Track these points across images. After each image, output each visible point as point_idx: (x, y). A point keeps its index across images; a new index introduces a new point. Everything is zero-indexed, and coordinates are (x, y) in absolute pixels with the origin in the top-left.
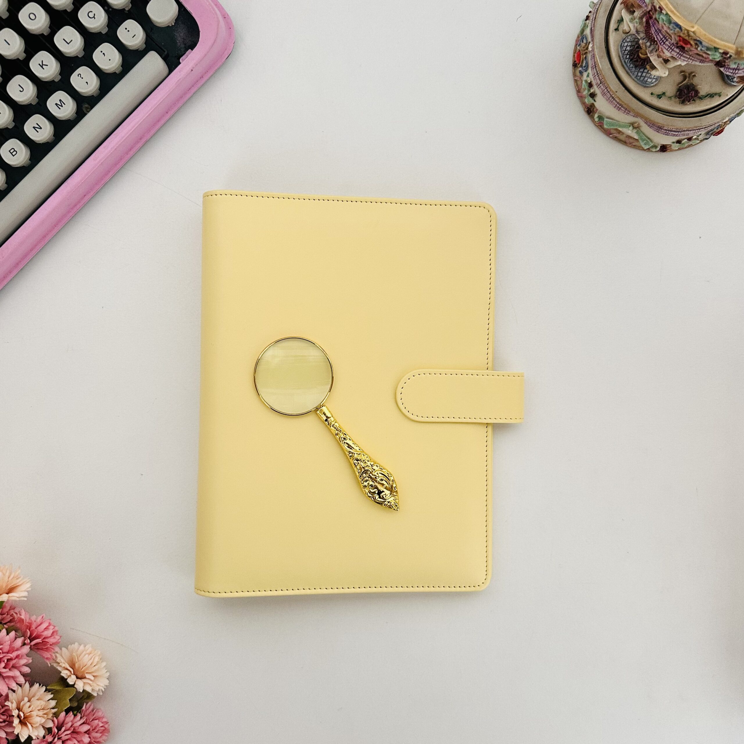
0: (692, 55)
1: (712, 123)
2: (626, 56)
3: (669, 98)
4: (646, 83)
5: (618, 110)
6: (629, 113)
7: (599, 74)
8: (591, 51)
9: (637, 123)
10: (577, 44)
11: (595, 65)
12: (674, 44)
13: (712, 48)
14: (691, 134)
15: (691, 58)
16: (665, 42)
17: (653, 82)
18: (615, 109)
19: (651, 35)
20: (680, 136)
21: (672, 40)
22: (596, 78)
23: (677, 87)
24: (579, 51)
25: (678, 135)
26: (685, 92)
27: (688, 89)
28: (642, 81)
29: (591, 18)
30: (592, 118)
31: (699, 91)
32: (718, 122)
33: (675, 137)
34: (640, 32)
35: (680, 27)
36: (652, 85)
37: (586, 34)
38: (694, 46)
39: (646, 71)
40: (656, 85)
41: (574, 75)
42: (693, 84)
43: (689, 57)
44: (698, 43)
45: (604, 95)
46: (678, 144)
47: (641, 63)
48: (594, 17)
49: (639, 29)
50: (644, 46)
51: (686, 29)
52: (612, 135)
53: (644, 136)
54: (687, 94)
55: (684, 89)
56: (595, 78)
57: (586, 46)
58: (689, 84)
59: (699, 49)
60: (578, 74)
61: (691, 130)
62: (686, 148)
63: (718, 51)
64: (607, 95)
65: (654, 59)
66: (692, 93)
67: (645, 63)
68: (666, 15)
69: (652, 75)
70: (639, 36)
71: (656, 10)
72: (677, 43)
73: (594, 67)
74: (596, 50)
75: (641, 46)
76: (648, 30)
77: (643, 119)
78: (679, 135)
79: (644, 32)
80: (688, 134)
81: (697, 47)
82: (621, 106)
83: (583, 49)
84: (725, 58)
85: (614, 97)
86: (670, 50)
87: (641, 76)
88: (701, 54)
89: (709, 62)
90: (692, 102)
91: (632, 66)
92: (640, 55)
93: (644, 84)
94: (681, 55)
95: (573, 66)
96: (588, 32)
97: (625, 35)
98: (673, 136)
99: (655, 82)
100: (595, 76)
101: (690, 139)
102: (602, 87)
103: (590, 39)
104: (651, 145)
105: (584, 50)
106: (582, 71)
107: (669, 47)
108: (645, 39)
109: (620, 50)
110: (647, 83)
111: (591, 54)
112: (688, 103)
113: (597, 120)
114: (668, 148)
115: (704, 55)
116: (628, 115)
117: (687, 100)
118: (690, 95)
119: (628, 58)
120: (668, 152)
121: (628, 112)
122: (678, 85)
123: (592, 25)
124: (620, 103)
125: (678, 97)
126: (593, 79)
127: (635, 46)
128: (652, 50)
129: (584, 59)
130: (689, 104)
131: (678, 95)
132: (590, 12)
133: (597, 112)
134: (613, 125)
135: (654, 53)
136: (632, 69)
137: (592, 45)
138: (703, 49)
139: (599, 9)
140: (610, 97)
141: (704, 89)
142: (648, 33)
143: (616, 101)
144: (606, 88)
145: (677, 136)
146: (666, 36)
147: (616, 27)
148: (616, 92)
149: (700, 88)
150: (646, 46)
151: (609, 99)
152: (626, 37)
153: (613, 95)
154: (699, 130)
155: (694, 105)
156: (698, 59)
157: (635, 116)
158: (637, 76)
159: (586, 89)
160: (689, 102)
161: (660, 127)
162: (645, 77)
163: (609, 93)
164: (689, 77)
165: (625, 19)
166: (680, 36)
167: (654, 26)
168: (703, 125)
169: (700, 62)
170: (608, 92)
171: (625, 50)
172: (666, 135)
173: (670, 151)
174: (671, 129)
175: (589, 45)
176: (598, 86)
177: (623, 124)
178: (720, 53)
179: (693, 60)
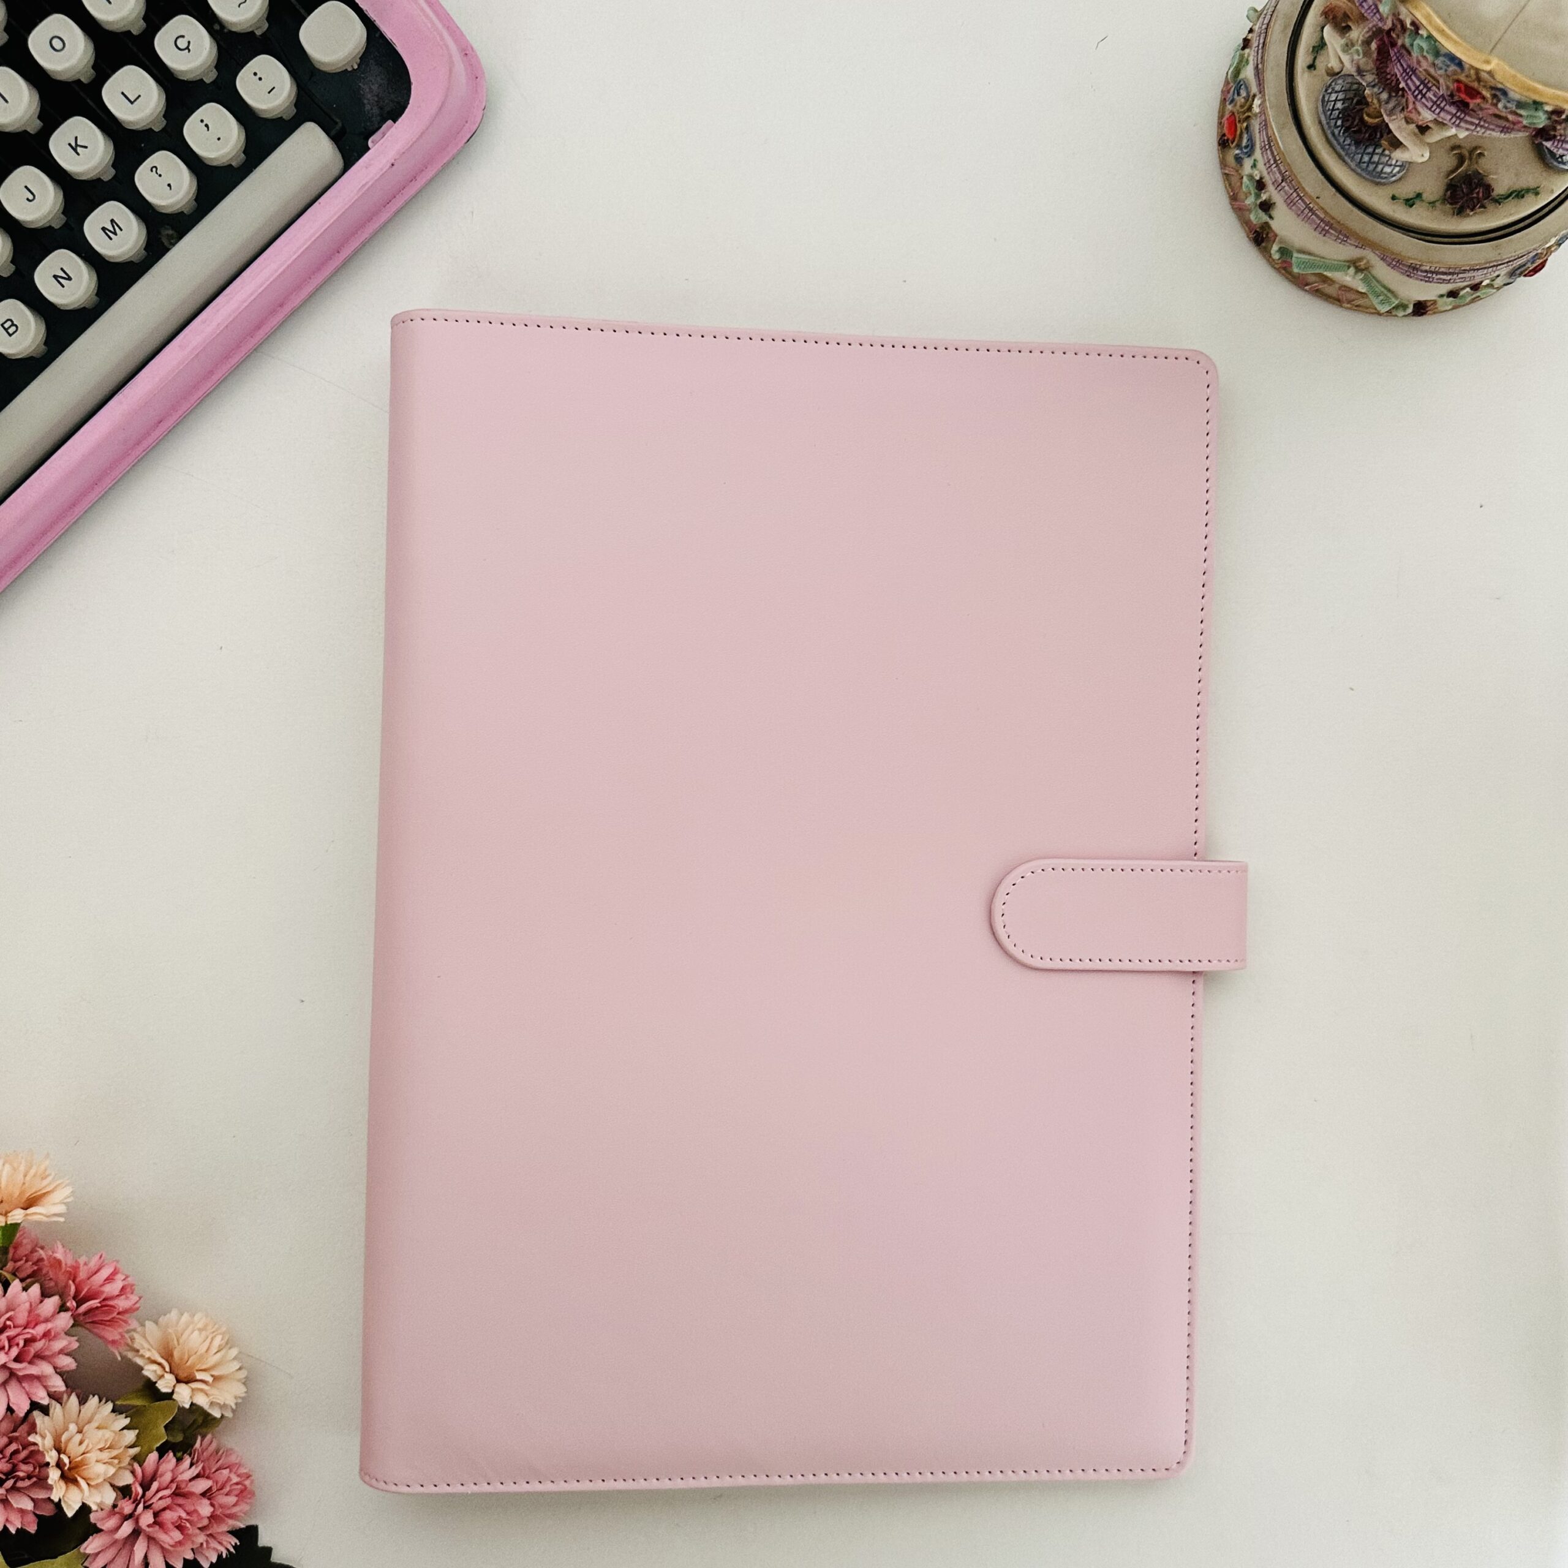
0: (1485, 118)
1: (1522, 251)
2: (1334, 121)
3: (1431, 205)
4: (1379, 177)
5: (1321, 236)
6: (1345, 241)
7: (1279, 162)
8: (1260, 113)
9: (1365, 261)
10: (1225, 99)
11: (1269, 144)
12: (1445, 96)
13: (1529, 104)
14: (1478, 276)
15: (1482, 123)
16: (1426, 93)
17: (1394, 171)
18: (1316, 234)
19: (1389, 77)
20: (1456, 282)
21: (1441, 88)
22: (1272, 170)
23: (1446, 180)
24: (1233, 114)
25: (1452, 281)
26: (1465, 190)
27: (1471, 185)
28: (1369, 173)
29: (1256, 44)
30: (1265, 252)
31: (1494, 185)
32: (1534, 249)
33: (1446, 285)
34: (1366, 72)
35: (1460, 64)
36: (1394, 179)
37: (1245, 78)
38: (1490, 101)
39: (1379, 151)
40: (1400, 179)
41: (1223, 164)
42: (1480, 174)
43: (1477, 122)
44: (1498, 93)
45: (1292, 204)
46: (1451, 299)
47: (1367, 135)
48: (1262, 41)
49: (1362, 66)
50: (1375, 101)
51: (1472, 67)
52: (1310, 287)
53: (1380, 287)
54: (1467, 195)
55: (1461, 184)
56: (1269, 170)
57: (1248, 104)
58: (1470, 172)
59: (1500, 105)
60: (1231, 160)
61: (1478, 269)
62: (1468, 304)
63: (1542, 107)
64: (1299, 206)
65: (1397, 126)
66: (1479, 191)
67: (1376, 135)
68: (1426, 38)
69: (1393, 159)
70: (1363, 80)
71: (1404, 29)
72: (1452, 96)
73: (1267, 147)
74: (1270, 113)
75: (1370, 100)
76: (1382, 68)
77: (1377, 252)
78: (1455, 279)
79: (1374, 71)
80: (1472, 278)
81: (1495, 101)
82: (1329, 226)
83: (1242, 110)
84: (1556, 121)
85: (1314, 209)
86: (1436, 109)
87: (1370, 162)
88: (1503, 114)
89: (1519, 131)
90: (1478, 211)
91: (1348, 141)
92: (1366, 118)
93: (1376, 178)
94: (1461, 120)
95: (1219, 144)
96: (1248, 73)
97: (1329, 78)
98: (1441, 283)
99: (1399, 172)
100: (1270, 167)
101: (1475, 287)
102: (1287, 188)
103: (1254, 89)
104: (1394, 303)
105: (1244, 113)
106: (1240, 155)
107: (1434, 103)
108: (1377, 87)
109: (1320, 109)
110: (1383, 175)
111: (1258, 119)
112: (1471, 213)
113: (1276, 256)
114: (1429, 308)
115: (1511, 117)
116: (1344, 244)
117: (1469, 207)
118: (1475, 195)
119: (1339, 126)
120: (1429, 314)
121: (1345, 239)
122: (1448, 175)
123: (1257, 58)
124: (1327, 219)
125: (1448, 203)
126: (1265, 173)
127: (1353, 100)
128: (1394, 107)
129: (1243, 131)
130: (1472, 216)
131: (1450, 197)
132: (1251, 31)
133: (1275, 239)
134: (1313, 265)
135: (1398, 115)
136: (1349, 149)
137: (1259, 102)
138: (1509, 105)
139: (1272, 24)
140: (1305, 209)
141: (1502, 183)
142: (1382, 73)
143: (1317, 216)
144: (1295, 190)
145: (1449, 281)
146: (1426, 81)
147: (1309, 61)
148: (1317, 198)
149: (1493, 178)
150: (1379, 100)
151: (1302, 212)
152: (1332, 82)
153: (1310, 203)
154: (1495, 268)
155: (1484, 217)
156: (1497, 126)
157: (1361, 246)
158: (1360, 162)
159: (1251, 194)
160: (1472, 210)
161: (1413, 265)
162: (1378, 163)
163: (1303, 201)
164: (1470, 159)
165: (1332, 44)
166: (1458, 81)
167: (1399, 61)
168: (1504, 257)
169: (1501, 132)
170: (1301, 198)
171: (1333, 110)
172: (1426, 281)
173: (1431, 314)
174: (1438, 268)
175: (1253, 100)
176: (1278, 186)
177: (1336, 262)
178: (1547, 112)
179: (1487, 128)
